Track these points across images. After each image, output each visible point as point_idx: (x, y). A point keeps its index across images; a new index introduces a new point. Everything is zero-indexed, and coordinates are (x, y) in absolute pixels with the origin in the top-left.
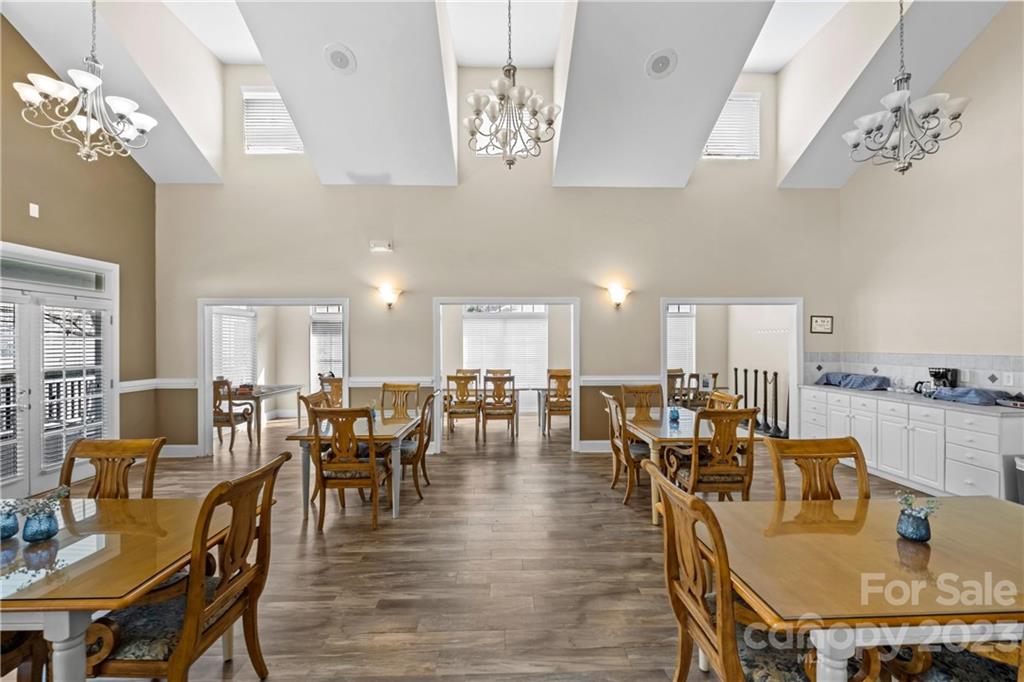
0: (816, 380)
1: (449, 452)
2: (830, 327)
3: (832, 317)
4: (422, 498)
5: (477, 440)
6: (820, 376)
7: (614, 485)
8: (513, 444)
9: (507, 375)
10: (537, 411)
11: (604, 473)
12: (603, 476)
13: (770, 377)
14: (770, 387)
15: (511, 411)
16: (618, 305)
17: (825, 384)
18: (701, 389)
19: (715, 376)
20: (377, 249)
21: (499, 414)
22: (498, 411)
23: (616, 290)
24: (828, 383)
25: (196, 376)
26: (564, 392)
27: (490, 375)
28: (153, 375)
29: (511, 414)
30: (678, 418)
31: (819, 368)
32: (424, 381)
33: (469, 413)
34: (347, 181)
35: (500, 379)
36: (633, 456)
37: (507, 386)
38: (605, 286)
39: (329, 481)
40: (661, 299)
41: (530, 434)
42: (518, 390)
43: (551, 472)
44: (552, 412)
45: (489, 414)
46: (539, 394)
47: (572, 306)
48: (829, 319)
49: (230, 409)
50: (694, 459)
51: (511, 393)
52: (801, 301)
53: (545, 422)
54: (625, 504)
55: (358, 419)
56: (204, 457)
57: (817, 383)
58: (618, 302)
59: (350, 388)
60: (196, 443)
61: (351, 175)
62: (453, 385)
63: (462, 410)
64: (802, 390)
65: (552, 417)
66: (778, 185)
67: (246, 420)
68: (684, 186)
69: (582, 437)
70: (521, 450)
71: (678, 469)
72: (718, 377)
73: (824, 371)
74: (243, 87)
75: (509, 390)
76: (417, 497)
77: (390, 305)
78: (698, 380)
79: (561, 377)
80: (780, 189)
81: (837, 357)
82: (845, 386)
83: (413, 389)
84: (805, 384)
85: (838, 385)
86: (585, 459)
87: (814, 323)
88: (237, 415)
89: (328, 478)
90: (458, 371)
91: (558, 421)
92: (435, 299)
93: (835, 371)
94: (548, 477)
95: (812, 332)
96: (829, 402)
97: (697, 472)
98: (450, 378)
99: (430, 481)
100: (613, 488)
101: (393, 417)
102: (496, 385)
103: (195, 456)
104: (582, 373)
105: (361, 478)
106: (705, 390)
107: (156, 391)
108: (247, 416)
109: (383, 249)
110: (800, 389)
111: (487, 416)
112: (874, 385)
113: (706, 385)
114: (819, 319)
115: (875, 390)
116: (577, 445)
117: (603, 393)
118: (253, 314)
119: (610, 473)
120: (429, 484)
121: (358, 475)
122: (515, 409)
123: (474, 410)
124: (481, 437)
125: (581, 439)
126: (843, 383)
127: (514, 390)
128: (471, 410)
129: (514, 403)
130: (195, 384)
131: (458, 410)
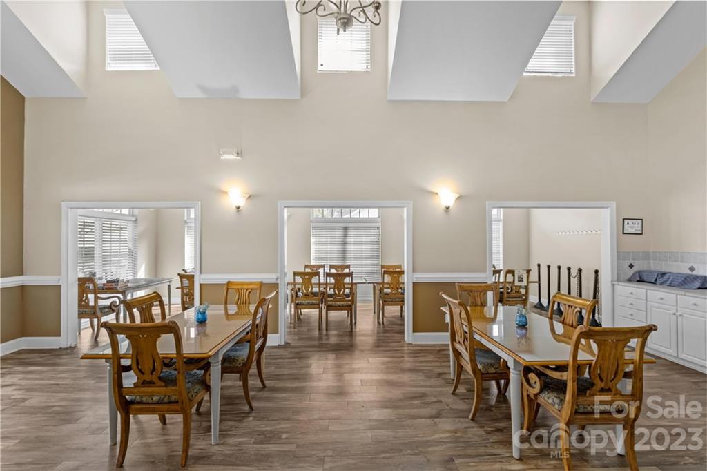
0: (627, 277)
1: (293, 344)
2: (640, 228)
3: (642, 220)
4: (252, 409)
5: (320, 329)
6: (632, 274)
7: (455, 390)
8: (351, 333)
9: (346, 271)
10: (372, 299)
11: (440, 371)
12: (440, 375)
13: (574, 272)
14: (574, 282)
15: (350, 303)
16: (448, 208)
17: (638, 281)
18: (517, 283)
19: (528, 271)
20: (226, 157)
21: (339, 306)
22: (338, 303)
23: (446, 194)
24: (641, 281)
25: (59, 274)
26: (397, 285)
27: (333, 271)
28: (21, 273)
29: (350, 306)
30: (526, 324)
31: (631, 266)
32: (268, 278)
33: (312, 304)
34: (200, 95)
35: (340, 275)
36: (480, 367)
37: (347, 280)
38: (434, 190)
39: (134, 407)
40: (487, 203)
41: (366, 323)
42: (356, 284)
43: (388, 370)
44: (385, 303)
45: (331, 306)
46: (374, 286)
47: (405, 209)
48: (640, 221)
49: (96, 301)
50: (570, 387)
51: (350, 286)
52: (614, 204)
53: (380, 310)
54: (473, 419)
55: (163, 336)
56: (67, 349)
57: (630, 280)
58: (447, 205)
59: (201, 285)
60: (59, 335)
61: (203, 89)
62: (299, 279)
63: (307, 302)
64: (615, 286)
65: (385, 307)
66: (592, 99)
67: (113, 311)
68: (506, 100)
69: (416, 329)
70: (359, 339)
71: (541, 391)
72: (531, 273)
73: (635, 269)
74: (105, 10)
75: (348, 284)
76: (247, 408)
77: (238, 208)
78: (514, 275)
79: (396, 273)
80: (593, 103)
81: (647, 256)
82: (661, 284)
83: (255, 287)
84: (618, 280)
85: (655, 283)
86: (419, 352)
87: (626, 226)
88: (105, 307)
89: (132, 402)
90: (307, 266)
91: (391, 310)
92: (279, 202)
93: (645, 269)
94: (385, 377)
95: (623, 233)
96: (648, 300)
97: (574, 403)
98: (295, 274)
99: (266, 382)
100: (453, 393)
101: (236, 314)
102: (336, 280)
103: (58, 347)
104: (414, 271)
105: (170, 403)
106: (520, 284)
107: (23, 287)
108: (113, 308)
109: (232, 157)
110: (613, 285)
111: (329, 308)
112: (697, 284)
113: (521, 280)
114: (630, 222)
115: (699, 288)
116: (409, 336)
117: (443, 295)
118: (134, 219)
119: (445, 371)
120: (264, 386)
121: (166, 400)
122: (353, 301)
123: (317, 302)
124: (324, 326)
125: (414, 331)
126: (659, 281)
127: (352, 284)
128: (314, 302)
129: (353, 294)
130: (59, 280)
131: (303, 302)
